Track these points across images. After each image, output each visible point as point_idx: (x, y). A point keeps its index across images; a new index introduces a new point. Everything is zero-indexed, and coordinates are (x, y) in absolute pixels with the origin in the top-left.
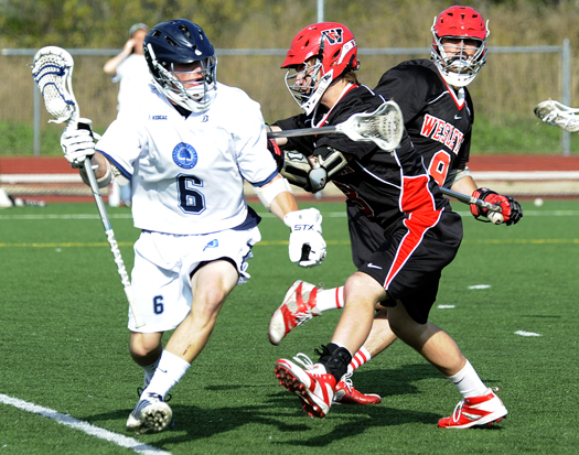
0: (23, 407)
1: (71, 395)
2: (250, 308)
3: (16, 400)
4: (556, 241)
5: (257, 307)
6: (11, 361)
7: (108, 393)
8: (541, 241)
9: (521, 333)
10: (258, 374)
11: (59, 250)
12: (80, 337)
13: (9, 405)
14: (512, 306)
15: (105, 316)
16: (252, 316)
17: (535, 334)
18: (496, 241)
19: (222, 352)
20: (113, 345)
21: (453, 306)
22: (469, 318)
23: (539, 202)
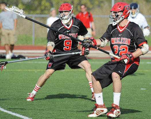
0: (19, 116)
1: (33, 113)
2: (87, 89)
3: (17, 114)
6: (17, 103)
10: (87, 108)
11: (36, 72)
12: (38, 96)
13: (15, 116)
15: (46, 91)
16: (88, 91)
19: (78, 101)
21: (145, 89)
22: (149, 92)
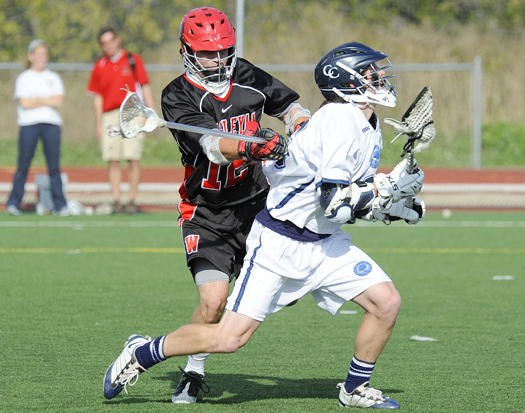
4: (460, 251)
5: (167, 312)
7: (17, 393)
8: (445, 251)
9: (416, 338)
14: (411, 312)
17: (431, 340)
18: (402, 250)
20: (26, 347)
21: (354, 312)
23: (447, 213)
